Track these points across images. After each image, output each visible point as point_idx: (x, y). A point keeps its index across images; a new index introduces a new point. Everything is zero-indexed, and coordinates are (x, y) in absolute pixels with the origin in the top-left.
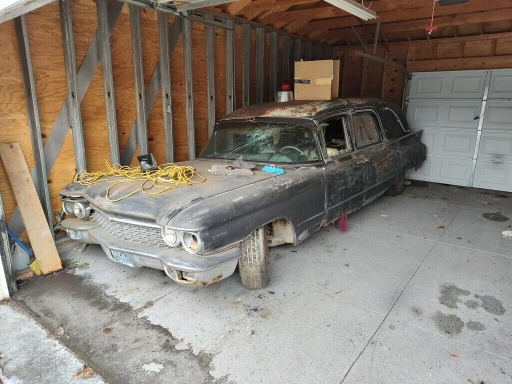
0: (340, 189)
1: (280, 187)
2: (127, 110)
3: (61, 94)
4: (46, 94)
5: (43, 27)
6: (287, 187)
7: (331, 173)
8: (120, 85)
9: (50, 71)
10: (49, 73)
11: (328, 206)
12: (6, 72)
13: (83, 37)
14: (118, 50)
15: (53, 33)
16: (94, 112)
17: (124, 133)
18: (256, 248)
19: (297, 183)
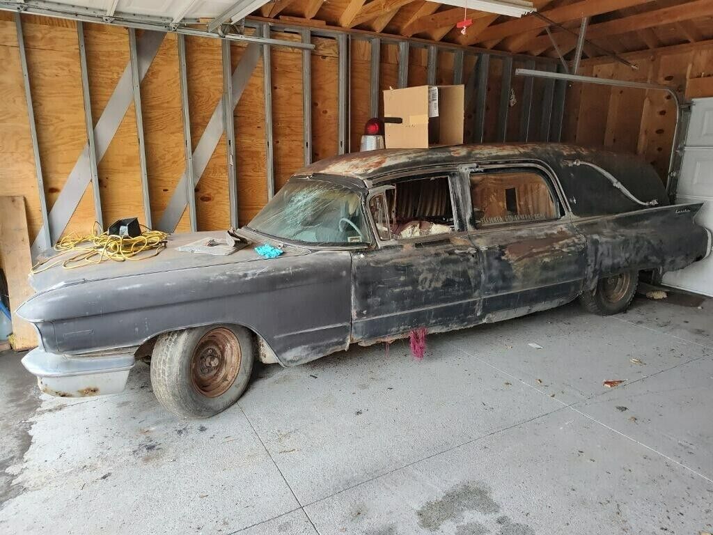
0: (398, 290)
1: (231, 277)
2: (171, 162)
3: (79, 141)
4: (59, 142)
5: (57, 64)
6: (249, 278)
7: (372, 264)
8: (161, 130)
9: (65, 115)
10: (64, 116)
11: (360, 314)
12: (11, 118)
13: (110, 73)
14: (159, 86)
15: (69, 70)
16: (123, 163)
17: (166, 190)
18: (167, 360)
19: (277, 273)
